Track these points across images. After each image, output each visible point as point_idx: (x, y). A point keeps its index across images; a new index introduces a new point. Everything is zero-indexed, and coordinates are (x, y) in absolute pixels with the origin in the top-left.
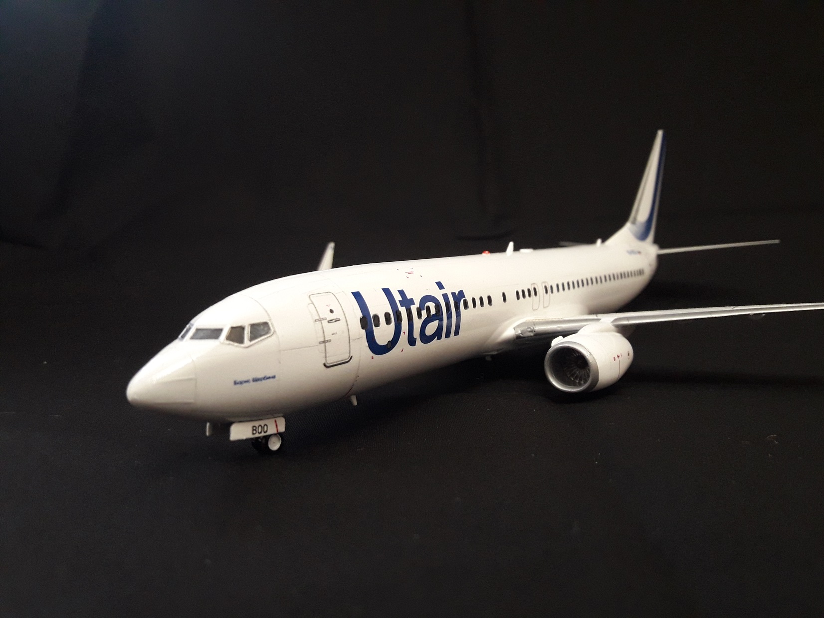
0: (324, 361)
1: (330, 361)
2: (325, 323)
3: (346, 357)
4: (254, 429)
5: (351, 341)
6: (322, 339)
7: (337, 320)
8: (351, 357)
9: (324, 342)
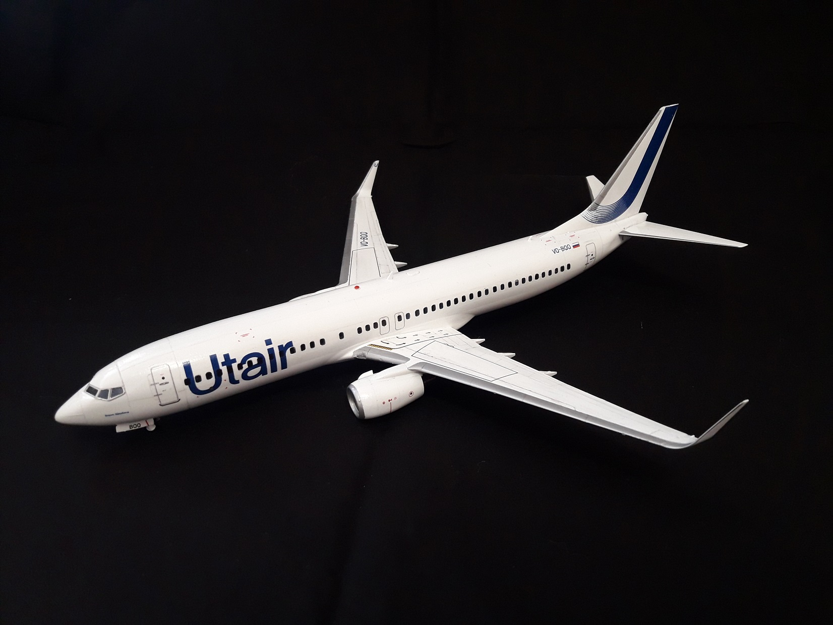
0: (159, 403)
1: (163, 403)
2: (157, 386)
3: (176, 399)
4: (130, 427)
5: (177, 392)
6: (156, 394)
7: (166, 383)
8: (180, 400)
9: (158, 395)
